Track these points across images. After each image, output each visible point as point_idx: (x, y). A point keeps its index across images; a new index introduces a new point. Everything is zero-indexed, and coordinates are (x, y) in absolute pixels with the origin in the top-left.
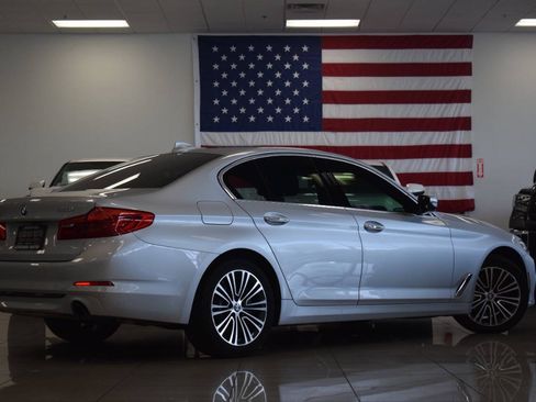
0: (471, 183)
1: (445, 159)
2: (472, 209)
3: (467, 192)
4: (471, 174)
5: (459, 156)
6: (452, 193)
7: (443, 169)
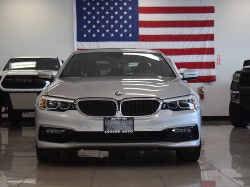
1: (201, 55)
3: (212, 72)
4: (214, 63)
5: (208, 54)
6: (204, 72)
7: (200, 60)
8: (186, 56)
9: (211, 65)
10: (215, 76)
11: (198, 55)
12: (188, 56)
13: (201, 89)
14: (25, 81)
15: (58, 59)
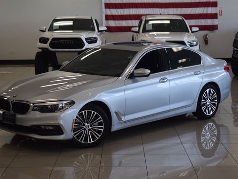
0: (217, 18)
1: (206, 8)
2: (217, 29)
3: (215, 22)
4: (217, 14)
5: (212, 7)
6: (209, 22)
7: (205, 12)
8: (194, 9)
9: (214, 16)
10: (217, 25)
11: (204, 8)
12: (196, 8)
13: (206, 37)
14: (68, 42)
15: (92, 20)
